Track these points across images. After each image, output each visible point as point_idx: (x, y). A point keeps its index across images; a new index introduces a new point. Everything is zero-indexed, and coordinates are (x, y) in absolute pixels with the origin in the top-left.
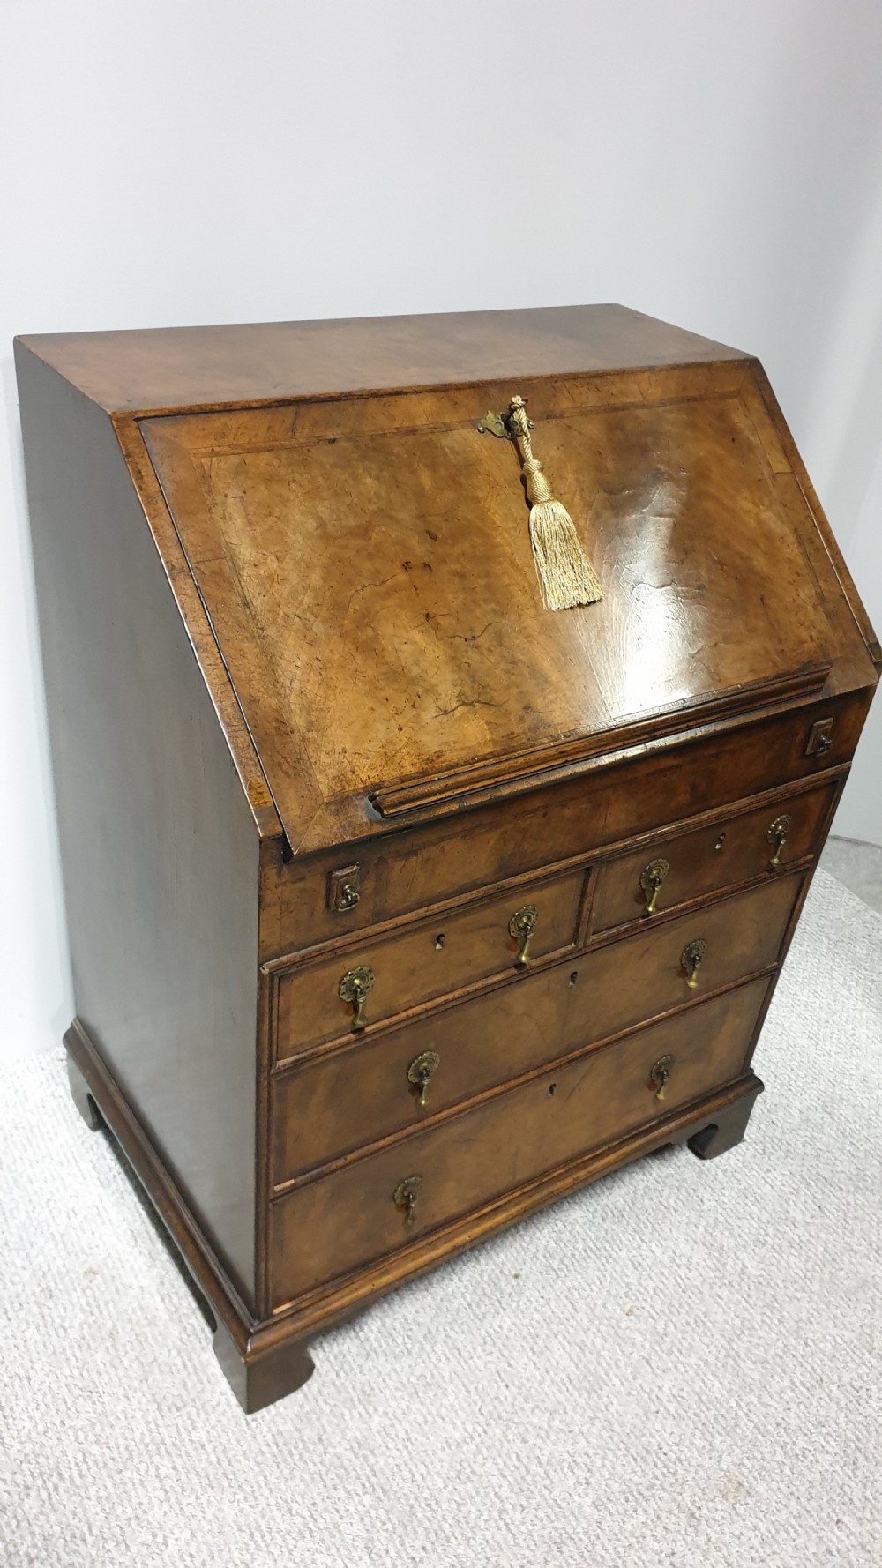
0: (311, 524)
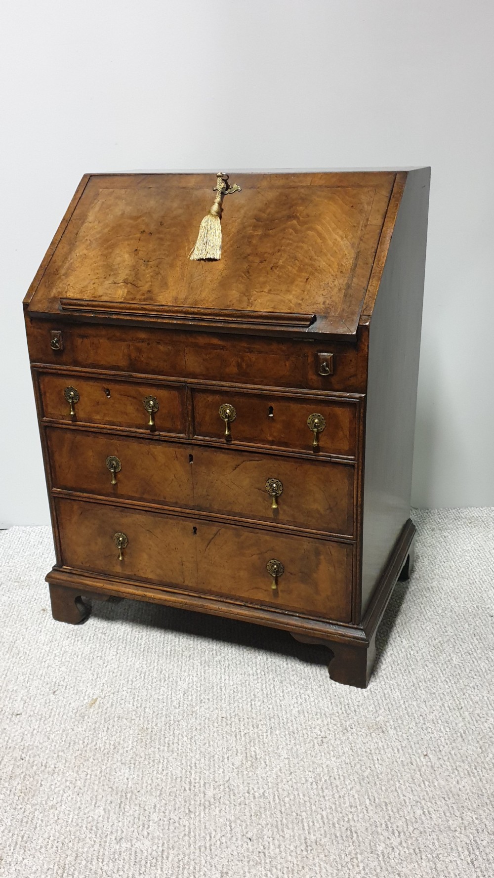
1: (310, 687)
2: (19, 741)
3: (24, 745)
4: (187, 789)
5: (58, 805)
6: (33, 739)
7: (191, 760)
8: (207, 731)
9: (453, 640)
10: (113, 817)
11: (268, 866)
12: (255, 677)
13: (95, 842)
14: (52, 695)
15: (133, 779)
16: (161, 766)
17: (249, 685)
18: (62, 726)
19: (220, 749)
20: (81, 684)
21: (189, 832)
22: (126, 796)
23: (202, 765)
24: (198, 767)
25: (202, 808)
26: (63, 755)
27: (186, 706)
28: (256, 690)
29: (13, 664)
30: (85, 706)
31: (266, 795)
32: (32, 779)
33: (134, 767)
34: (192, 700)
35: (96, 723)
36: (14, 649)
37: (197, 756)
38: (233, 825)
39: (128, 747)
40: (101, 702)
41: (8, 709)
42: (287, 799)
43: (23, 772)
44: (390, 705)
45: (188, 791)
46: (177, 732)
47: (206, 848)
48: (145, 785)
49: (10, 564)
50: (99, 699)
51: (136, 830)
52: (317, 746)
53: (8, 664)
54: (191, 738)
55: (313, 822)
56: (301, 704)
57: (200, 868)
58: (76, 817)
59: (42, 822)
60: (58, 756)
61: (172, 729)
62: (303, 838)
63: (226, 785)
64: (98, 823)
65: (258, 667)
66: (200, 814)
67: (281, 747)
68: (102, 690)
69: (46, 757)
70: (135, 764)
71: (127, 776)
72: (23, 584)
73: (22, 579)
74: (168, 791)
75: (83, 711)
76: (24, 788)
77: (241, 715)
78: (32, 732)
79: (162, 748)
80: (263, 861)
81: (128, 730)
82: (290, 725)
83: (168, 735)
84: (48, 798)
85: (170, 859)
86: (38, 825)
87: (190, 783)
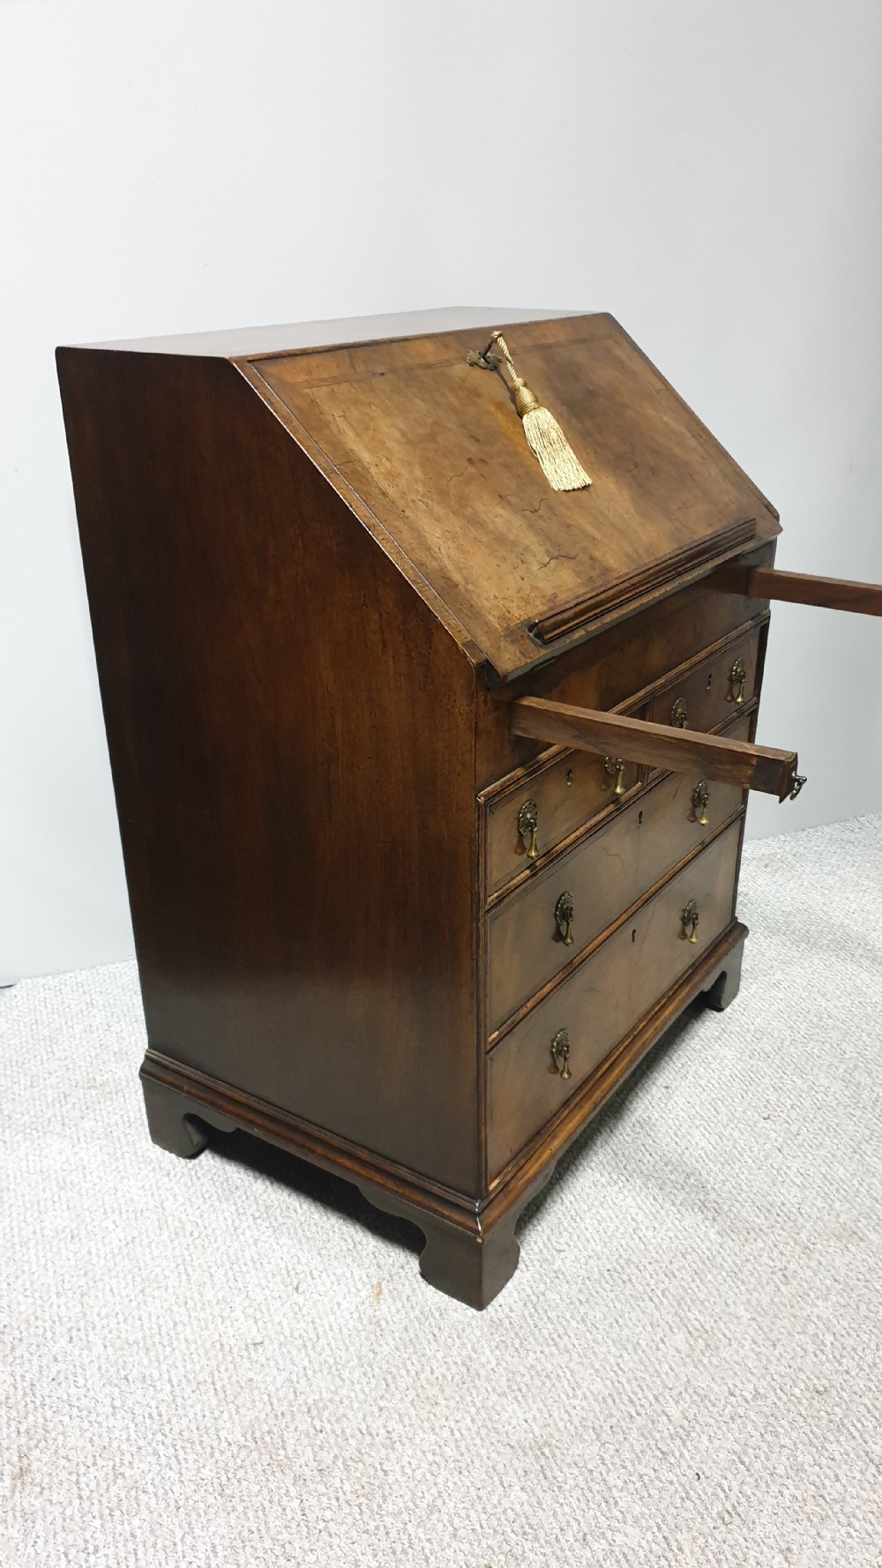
0: (397, 435)
1: (709, 1187)
2: (291, 1396)
3: (306, 1403)
4: (634, 1414)
5: (439, 1502)
6: (314, 1387)
7: (605, 1359)
8: (600, 1301)
9: (862, 1065)
10: (547, 1499)
11: (843, 1520)
12: (616, 1188)
13: (545, 1555)
14: (296, 1294)
15: (535, 1418)
16: (566, 1383)
17: (614, 1203)
18: (352, 1349)
19: (641, 1329)
20: (336, 1263)
21: (687, 1493)
22: (542, 1453)
23: (631, 1364)
24: (626, 1370)
25: (678, 1442)
26: (387, 1405)
27: (537, 1264)
28: (632, 1210)
29: (188, 1249)
30: (367, 1303)
31: (762, 1391)
32: (361, 1464)
33: (523, 1396)
34: (541, 1251)
35: (406, 1329)
36: (170, 1219)
37: (613, 1350)
38: (746, 1459)
39: (489, 1363)
40: (391, 1288)
41: (233, 1341)
42: (797, 1391)
43: (336, 1456)
44: (842, 1191)
45: (638, 1417)
46: (552, 1314)
47: (728, 1512)
48: (561, 1425)
49: (58, 1055)
50: (384, 1283)
51: (599, 1514)
52: (783, 1288)
53: (177, 1253)
54: (583, 1320)
55: (859, 1420)
56: (714, 1220)
57: (745, 1554)
58: (484, 1517)
59: (431, 1543)
60: (381, 1409)
61: (540, 1311)
62: (863, 1454)
63: (690, 1390)
64: (527, 1518)
65: (610, 1169)
66: (682, 1455)
67: (730, 1301)
68: (379, 1267)
69: (360, 1415)
70: (520, 1390)
71: (522, 1417)
72: (107, 1089)
73: (99, 1081)
74: (606, 1428)
75: (371, 1312)
76: (357, 1487)
77: (635, 1260)
78: (306, 1375)
79: (547, 1350)
80: (830, 1513)
81: (468, 1330)
82: (719, 1259)
83: (540, 1324)
84: (414, 1494)
85: (687, 1551)
86: (427, 1551)
87: (632, 1401)
